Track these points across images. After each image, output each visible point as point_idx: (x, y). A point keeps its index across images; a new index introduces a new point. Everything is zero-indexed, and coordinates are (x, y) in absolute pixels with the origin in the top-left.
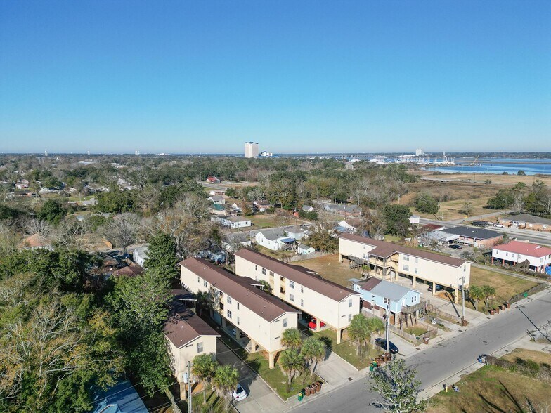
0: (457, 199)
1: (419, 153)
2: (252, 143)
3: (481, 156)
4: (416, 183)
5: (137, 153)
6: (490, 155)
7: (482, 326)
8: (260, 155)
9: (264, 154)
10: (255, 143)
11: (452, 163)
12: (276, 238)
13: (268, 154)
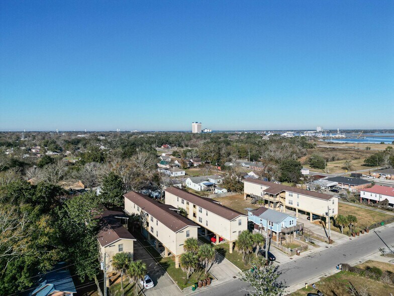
0: (342, 159)
1: (319, 129)
2: (197, 123)
3: (365, 132)
4: (313, 149)
5: (118, 130)
6: (373, 131)
7: (344, 244)
8: (202, 131)
9: (206, 131)
10: (199, 123)
11: (343, 136)
12: (200, 182)
13: (208, 131)
